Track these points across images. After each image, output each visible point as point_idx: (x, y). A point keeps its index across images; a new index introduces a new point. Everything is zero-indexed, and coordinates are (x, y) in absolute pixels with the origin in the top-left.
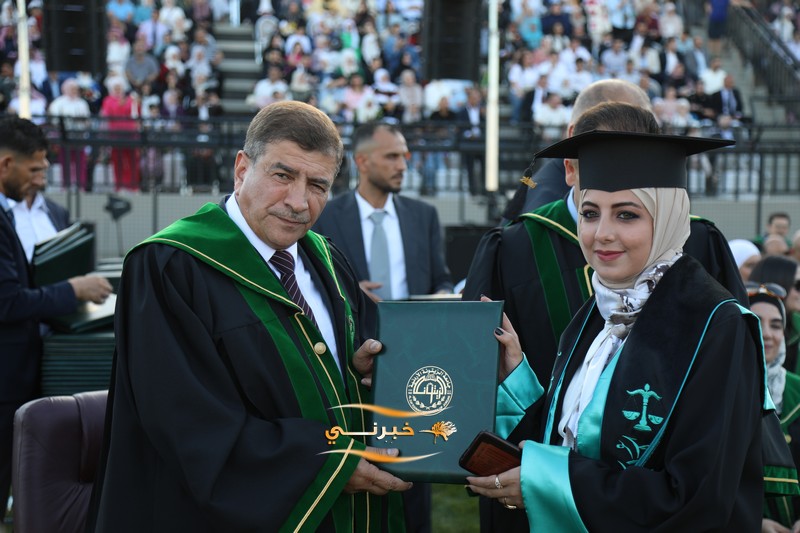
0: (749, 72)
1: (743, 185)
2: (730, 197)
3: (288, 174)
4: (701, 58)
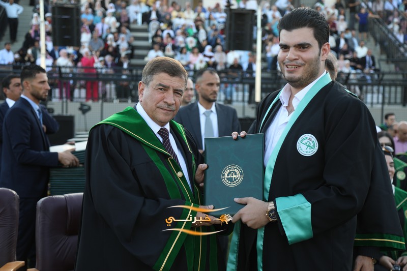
3: (165, 88)
4: (355, 41)
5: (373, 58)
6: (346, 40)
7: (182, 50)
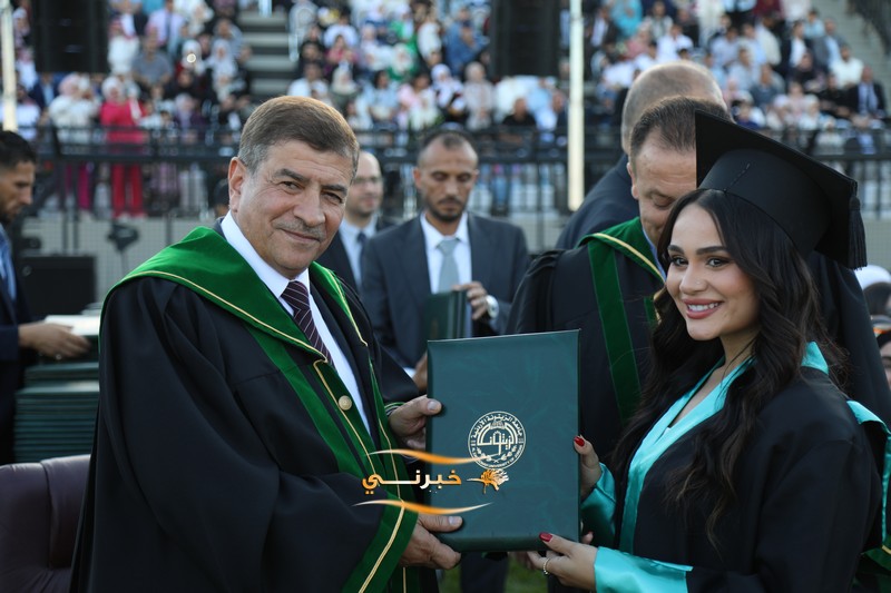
3: (297, 183)
4: (833, 45)
5: (878, 90)
6: (809, 43)
7: (377, 79)
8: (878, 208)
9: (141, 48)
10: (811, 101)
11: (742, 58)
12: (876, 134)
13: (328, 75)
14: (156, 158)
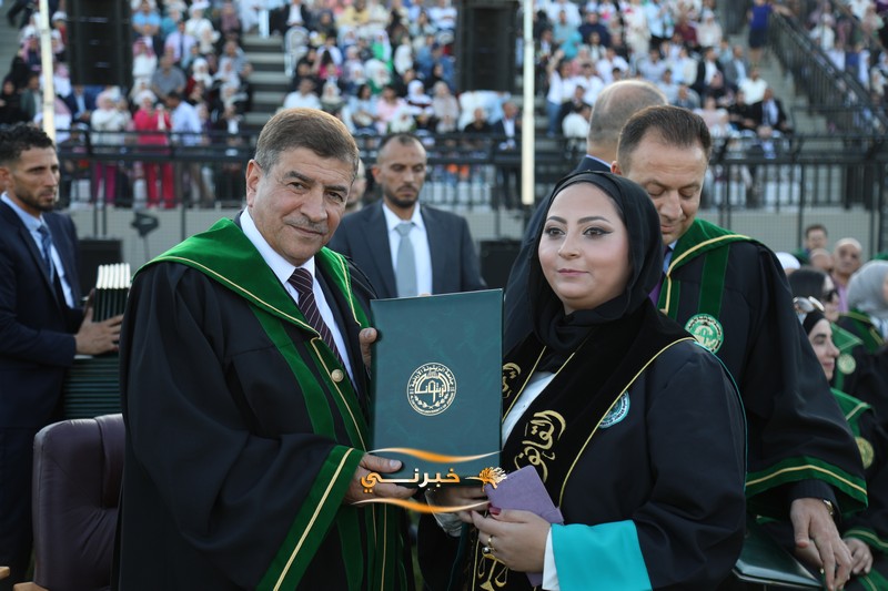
0: (790, 81)
1: (784, 197)
2: (770, 209)
3: (304, 184)
4: (740, 68)
5: (778, 104)
6: (719, 66)
7: (361, 92)
8: (777, 204)
9: (158, 66)
10: (722, 113)
11: (666, 76)
12: (776, 142)
13: (318, 89)
14: (172, 157)
